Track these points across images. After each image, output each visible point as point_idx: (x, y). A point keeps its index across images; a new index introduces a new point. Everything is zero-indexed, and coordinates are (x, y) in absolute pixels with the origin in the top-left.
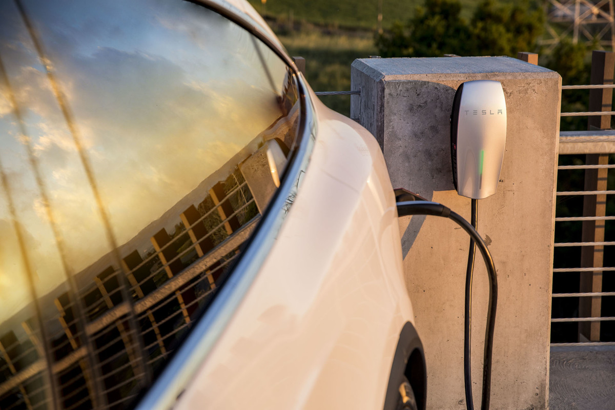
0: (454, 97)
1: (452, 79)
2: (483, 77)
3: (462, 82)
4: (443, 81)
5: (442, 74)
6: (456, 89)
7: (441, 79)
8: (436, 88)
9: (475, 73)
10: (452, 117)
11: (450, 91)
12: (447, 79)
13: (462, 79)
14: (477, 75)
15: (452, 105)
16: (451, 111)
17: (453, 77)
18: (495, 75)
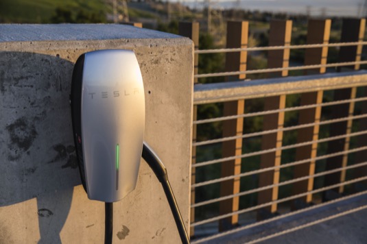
0: (72, 72)
1: (67, 48)
2: (107, 44)
3: (81, 53)
4: (55, 50)
5: (53, 41)
6: (74, 61)
7: (52, 48)
8: (46, 61)
9: (97, 39)
10: (72, 97)
11: (66, 64)
12: (61, 48)
13: (81, 48)
14: (99, 41)
15: (71, 83)
16: (70, 90)
17: (69, 45)
18: (121, 42)
